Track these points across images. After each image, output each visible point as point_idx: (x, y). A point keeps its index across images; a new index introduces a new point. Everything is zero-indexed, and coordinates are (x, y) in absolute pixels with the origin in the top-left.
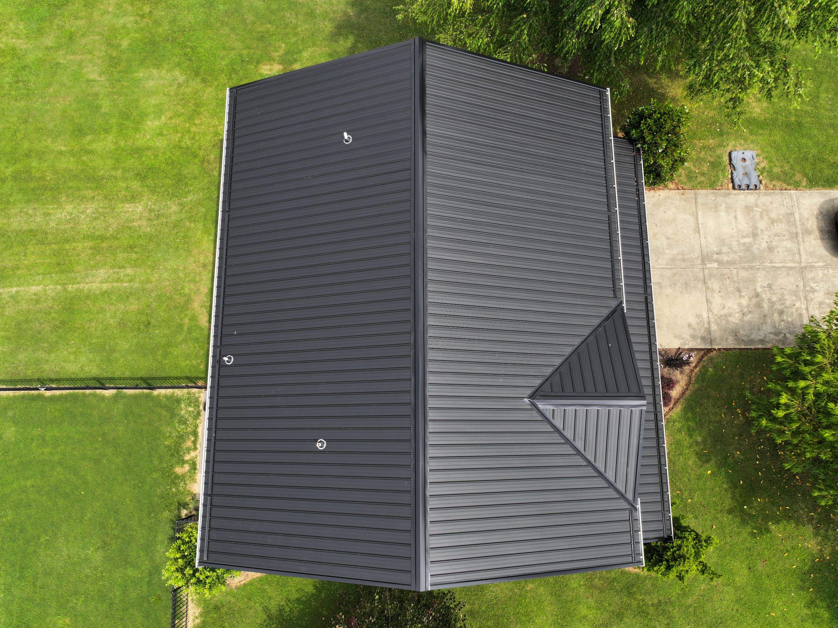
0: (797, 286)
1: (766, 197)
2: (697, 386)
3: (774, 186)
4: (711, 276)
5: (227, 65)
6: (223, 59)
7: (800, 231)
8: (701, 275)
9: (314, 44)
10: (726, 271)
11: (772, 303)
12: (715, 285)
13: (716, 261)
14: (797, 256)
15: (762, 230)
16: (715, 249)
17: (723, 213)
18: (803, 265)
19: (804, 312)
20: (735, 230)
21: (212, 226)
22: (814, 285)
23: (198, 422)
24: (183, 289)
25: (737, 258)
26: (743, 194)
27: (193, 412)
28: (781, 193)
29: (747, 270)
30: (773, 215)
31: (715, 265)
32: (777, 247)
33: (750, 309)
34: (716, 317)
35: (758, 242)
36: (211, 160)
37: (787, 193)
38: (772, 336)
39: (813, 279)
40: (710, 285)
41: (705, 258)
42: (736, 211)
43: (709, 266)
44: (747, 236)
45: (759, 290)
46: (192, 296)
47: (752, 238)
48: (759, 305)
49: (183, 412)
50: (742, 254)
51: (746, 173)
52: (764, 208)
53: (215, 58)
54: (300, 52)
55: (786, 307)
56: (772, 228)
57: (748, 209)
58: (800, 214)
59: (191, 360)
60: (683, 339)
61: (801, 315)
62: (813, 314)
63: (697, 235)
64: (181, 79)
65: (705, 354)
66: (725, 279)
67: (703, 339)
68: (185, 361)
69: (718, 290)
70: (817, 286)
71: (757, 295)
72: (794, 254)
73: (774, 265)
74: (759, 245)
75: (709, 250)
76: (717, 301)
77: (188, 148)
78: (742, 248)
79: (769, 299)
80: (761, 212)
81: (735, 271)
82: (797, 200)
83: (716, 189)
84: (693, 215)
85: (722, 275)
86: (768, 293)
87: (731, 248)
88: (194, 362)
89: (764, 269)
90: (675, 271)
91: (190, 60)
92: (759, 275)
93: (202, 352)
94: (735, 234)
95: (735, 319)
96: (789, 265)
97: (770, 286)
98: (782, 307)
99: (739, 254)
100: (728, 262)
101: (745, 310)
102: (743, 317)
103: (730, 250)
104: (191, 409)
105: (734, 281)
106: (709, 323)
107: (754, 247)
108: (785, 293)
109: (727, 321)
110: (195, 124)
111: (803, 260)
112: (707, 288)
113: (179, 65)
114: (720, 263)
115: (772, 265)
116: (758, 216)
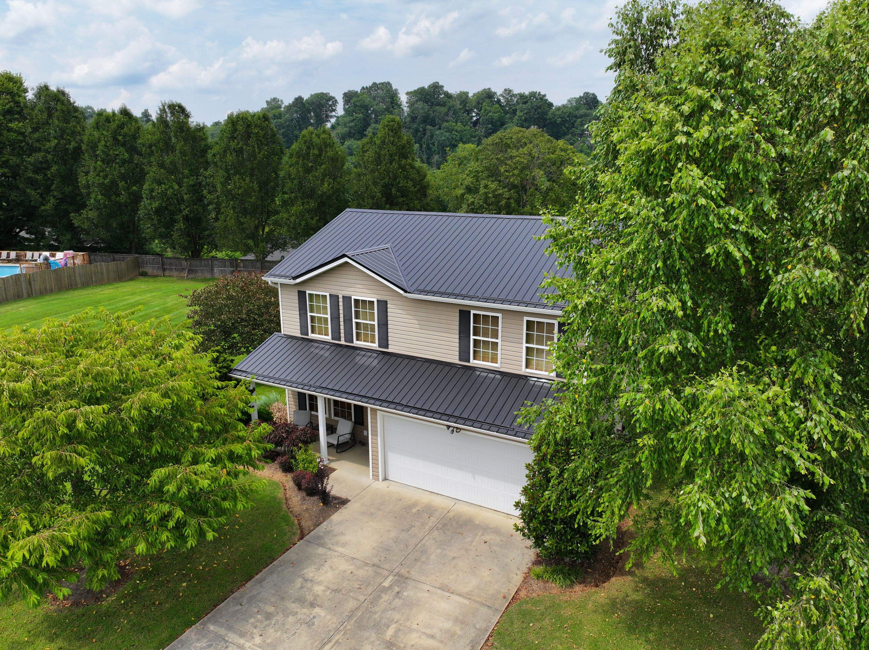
4: (378, 575)
8: (387, 566)
10: (370, 591)
11: (287, 613)
12: (363, 572)
13: (390, 587)
17: (448, 625)
19: (241, 641)
20: (415, 626)
25: (377, 609)
29: (352, 611)
31: (386, 584)
33: (305, 590)
34: (329, 557)
35: (378, 642)
38: (255, 592)
40: (367, 568)
42: (442, 642)
43: (391, 578)
45: (317, 610)
47: (388, 639)
48: (300, 600)
50: (376, 616)
55: (268, 626)
60: (336, 524)
61: (243, 634)
63: (438, 586)
65: (302, 532)
66: (362, 584)
67: (319, 538)
69: (356, 572)
71: (312, 605)
73: (330, 644)
74: (373, 642)
75: (409, 587)
76: (344, 566)
78: (384, 621)
79: (295, 614)
81: (362, 598)
83: (490, 636)
84: (467, 593)
85: (369, 584)
86: (303, 617)
87: (393, 609)
89: (337, 630)
90: (411, 547)
92: (335, 620)
94: (408, 624)
95: (310, 571)
97: (310, 624)
98: (274, 621)
99: (379, 613)
100: (380, 597)
101: (309, 585)
102: (303, 578)
105: (351, 591)
106: (329, 549)
107: (373, 635)
108: (285, 635)
109: (314, 564)
112: (367, 564)
114: (385, 590)
115: (334, 641)
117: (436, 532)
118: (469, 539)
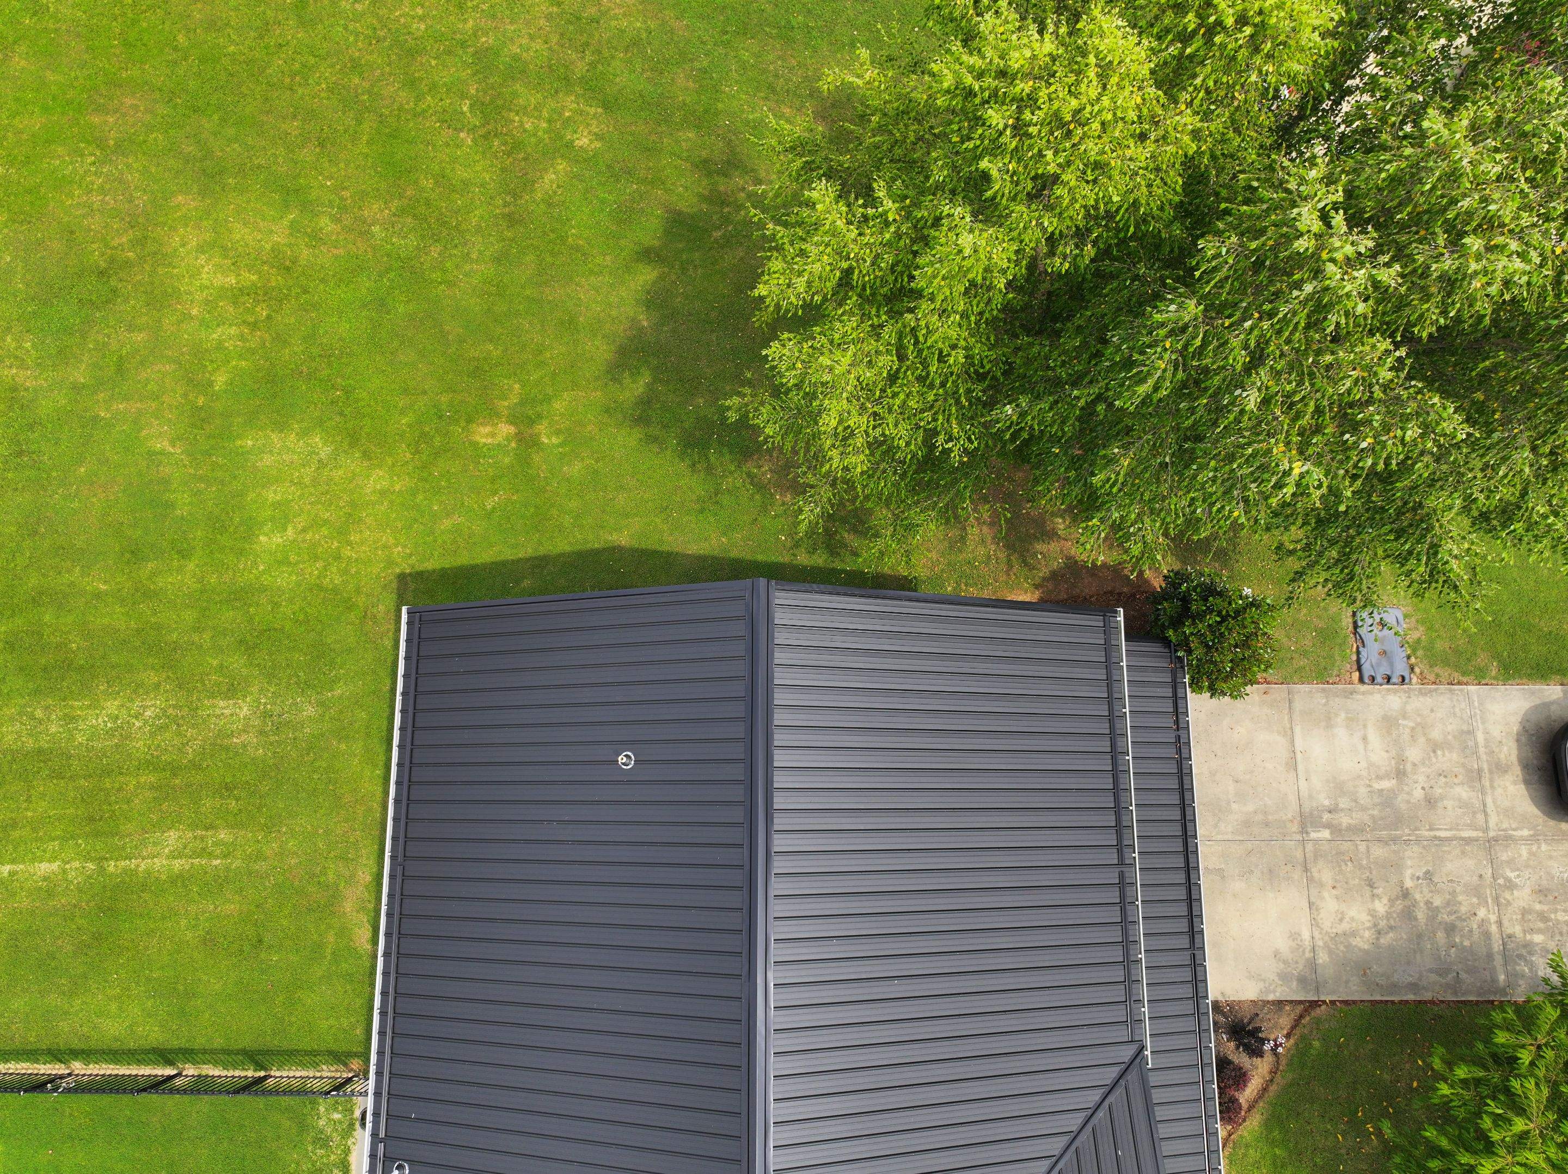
0: (1481, 876)
1: (1421, 699)
2: (1290, 1076)
3: (1437, 675)
4: (1317, 855)
5: (410, 426)
6: (403, 412)
7: (1485, 766)
8: (1299, 854)
9: (575, 385)
10: (1346, 846)
11: (1433, 911)
12: (1325, 874)
13: (1328, 826)
14: (1480, 817)
15: (1415, 765)
16: (1327, 803)
17: (1341, 732)
18: (1492, 834)
19: (1494, 928)
20: (1364, 764)
21: (381, 750)
22: (1511, 875)
23: (349, 1143)
24: (325, 874)
25: (1366, 818)
26: (1379, 692)
27: (340, 1122)
28: (1450, 690)
29: (1386, 843)
30: (1436, 734)
31: (1326, 834)
32: (1442, 798)
33: (1392, 923)
34: (1327, 938)
35: (1406, 788)
36: (379, 616)
37: (1461, 690)
38: (1433, 977)
39: (1510, 862)
40: (1316, 875)
41: (1307, 820)
42: (1365, 726)
43: (1313, 835)
44: (1387, 776)
45: (1409, 883)
46: (341, 887)
47: (1394, 782)
48: (1408, 914)
49: (322, 1123)
50: (1375, 812)
51: (1385, 652)
52: (1419, 720)
53: (388, 411)
54: (548, 399)
55: (1460, 918)
56: (1434, 760)
57: (1389, 723)
58: (1486, 732)
59: (338, 1018)
60: (1264, 981)
61: (1487, 935)
62: (1509, 931)
63: (1293, 774)
64: (325, 451)
65: (1306, 1012)
66: (1344, 861)
67: (1302, 980)
68: (327, 1019)
69: (1330, 883)
70: (1519, 876)
71: (1406, 894)
72: (1474, 813)
73: (1438, 833)
74: (1408, 793)
75: (1314, 805)
76: (1329, 905)
77: (335, 591)
78: (1377, 800)
79: (1428, 903)
80: (1413, 729)
81: (1362, 847)
82: (1481, 704)
83: (1328, 683)
84: (1285, 735)
85: (1339, 853)
86: (1425, 890)
87: (1356, 801)
88: (345, 1023)
89: (1418, 841)
90: (1249, 845)
91: (341, 414)
92: (1408, 854)
93: (359, 1002)
94: (1364, 773)
95: (1363, 941)
96: (1465, 834)
97: (1428, 876)
98: (1453, 917)
99: (1371, 812)
100: (1350, 828)
101: (1383, 924)
102: (1378, 939)
103: (1354, 804)
104: (337, 1116)
105: (1361, 867)
106: (1313, 950)
107: (1399, 799)
108: (1458, 889)
109: (1348, 946)
110: (349, 543)
111: (1492, 824)
112: (1310, 880)
113: (320, 423)
114: (1335, 829)
115: (1432, 833)
116: (1406, 736)
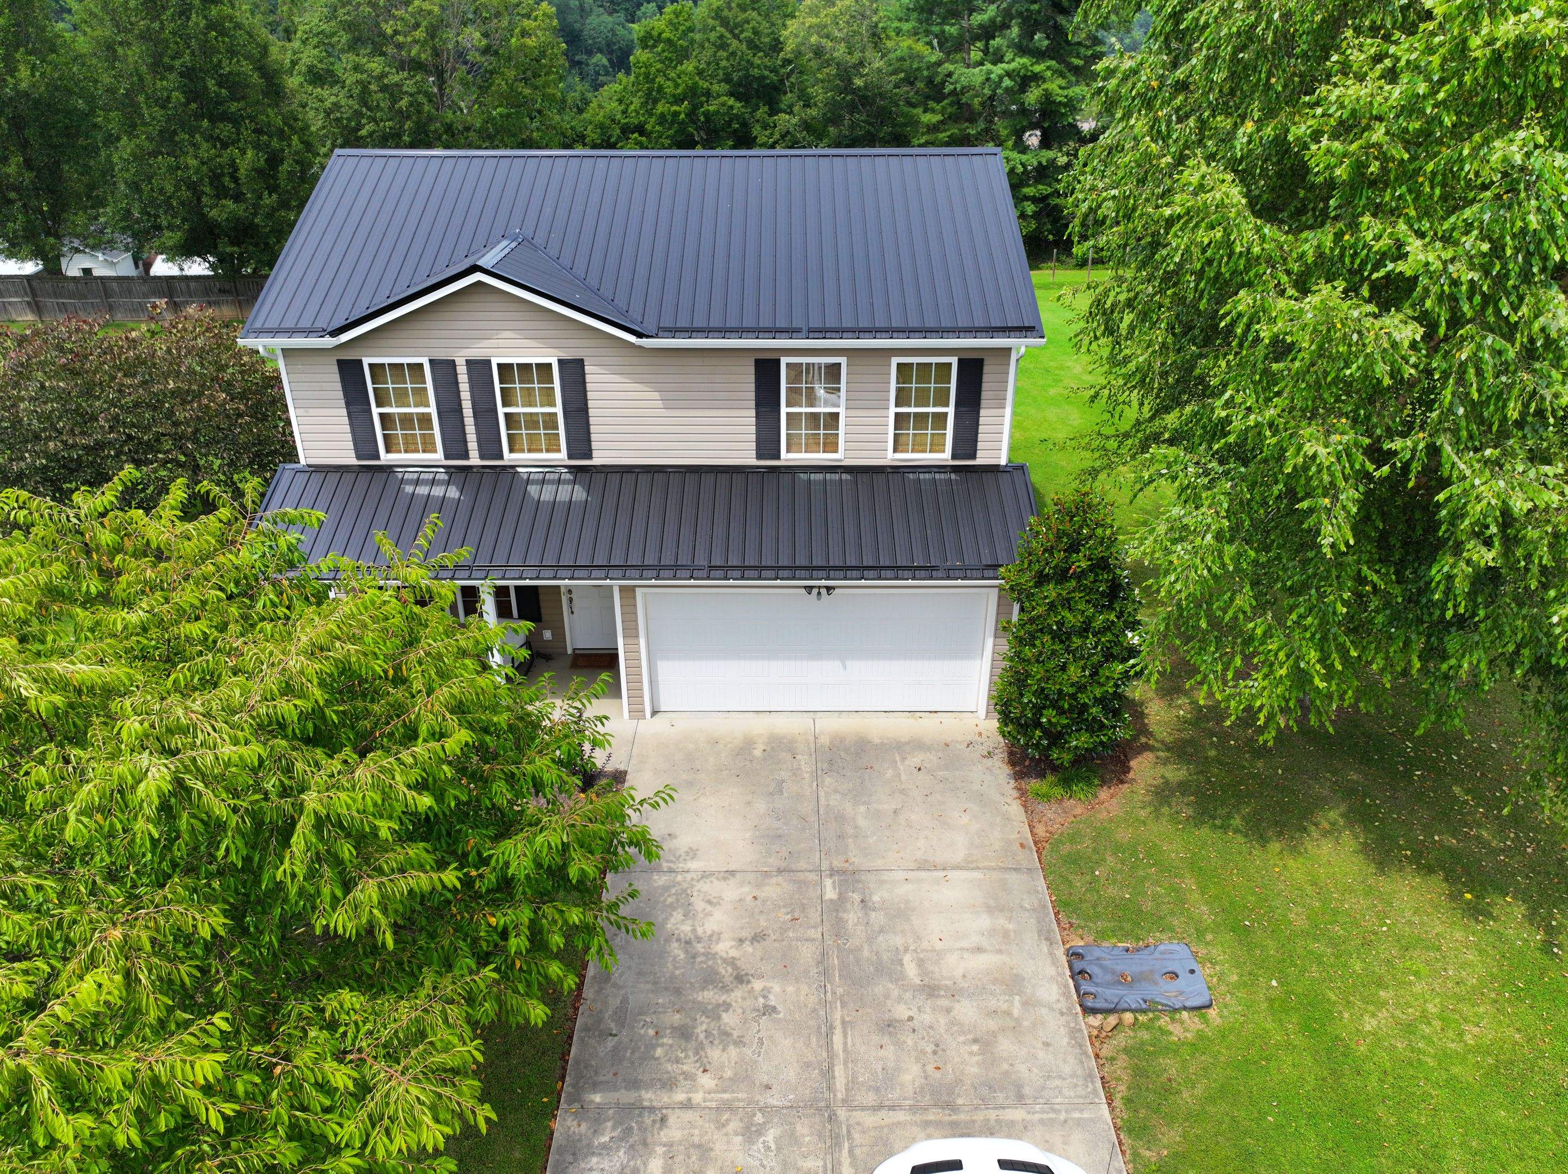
0: (768, 1087)
1: (1063, 1031)
3: (1111, 1058)
4: (802, 885)
7: (963, 1118)
8: (802, 865)
10: (815, 916)
11: (714, 1013)
12: (774, 890)
13: (842, 898)
14: (870, 1098)
15: (949, 1010)
16: (876, 899)
17: (984, 922)
18: (842, 1113)
19: (680, 1096)
20: (939, 946)
22: (771, 1136)
25: (855, 941)
26: (1060, 978)
28: (1090, 1076)
29: (819, 963)
30: (1005, 1045)
31: (831, 895)
32: (899, 1045)
33: (701, 959)
34: (685, 885)
35: (908, 995)
37: (1095, 1091)
38: (614, 1002)
39: (793, 1138)
40: (774, 880)
41: (847, 874)
42: (1000, 952)
43: (828, 882)
45: (757, 985)
47: (918, 982)
48: (710, 979)
50: (866, 953)
51: (1126, 979)
52: (1026, 1024)
55: (700, 1048)
56: (962, 1039)
61: (669, 1084)
62: (672, 1120)
63: (913, 866)
66: (793, 911)
69: (762, 895)
70: (768, 1148)
71: (741, 979)
72: (877, 1090)
73: (838, 1032)
74: (900, 997)
76: (731, 892)
78: (885, 956)
79: (727, 1006)
80: (1008, 1014)
81: (815, 934)
82: (1079, 1123)
83: (1057, 914)
84: (967, 861)
85: (803, 908)
86: (746, 1006)
87: (881, 931)
89: (826, 1004)
90: (812, 818)
92: (804, 989)
94: (925, 945)
95: (677, 923)
96: (839, 1071)
97: (769, 1013)
98: (702, 1036)
99: (866, 947)
100: (841, 920)
101: (699, 947)
102: (678, 940)
103: (876, 928)
105: (784, 930)
106: (671, 871)
107: (890, 985)
108: (748, 1051)
109: (673, 907)
111: (858, 1115)
112: (766, 874)
114: (838, 906)
115: (838, 1023)
116: (993, 1003)
117: (828, 780)
118: (890, 773)
